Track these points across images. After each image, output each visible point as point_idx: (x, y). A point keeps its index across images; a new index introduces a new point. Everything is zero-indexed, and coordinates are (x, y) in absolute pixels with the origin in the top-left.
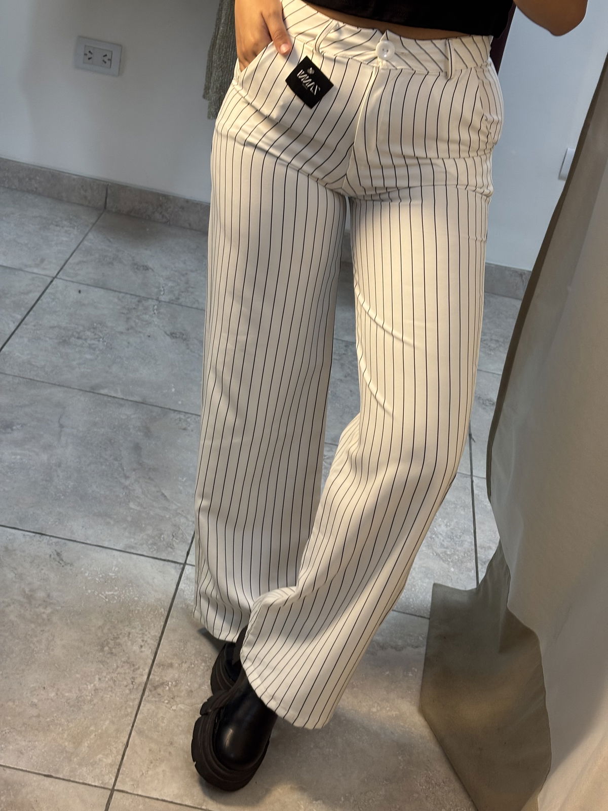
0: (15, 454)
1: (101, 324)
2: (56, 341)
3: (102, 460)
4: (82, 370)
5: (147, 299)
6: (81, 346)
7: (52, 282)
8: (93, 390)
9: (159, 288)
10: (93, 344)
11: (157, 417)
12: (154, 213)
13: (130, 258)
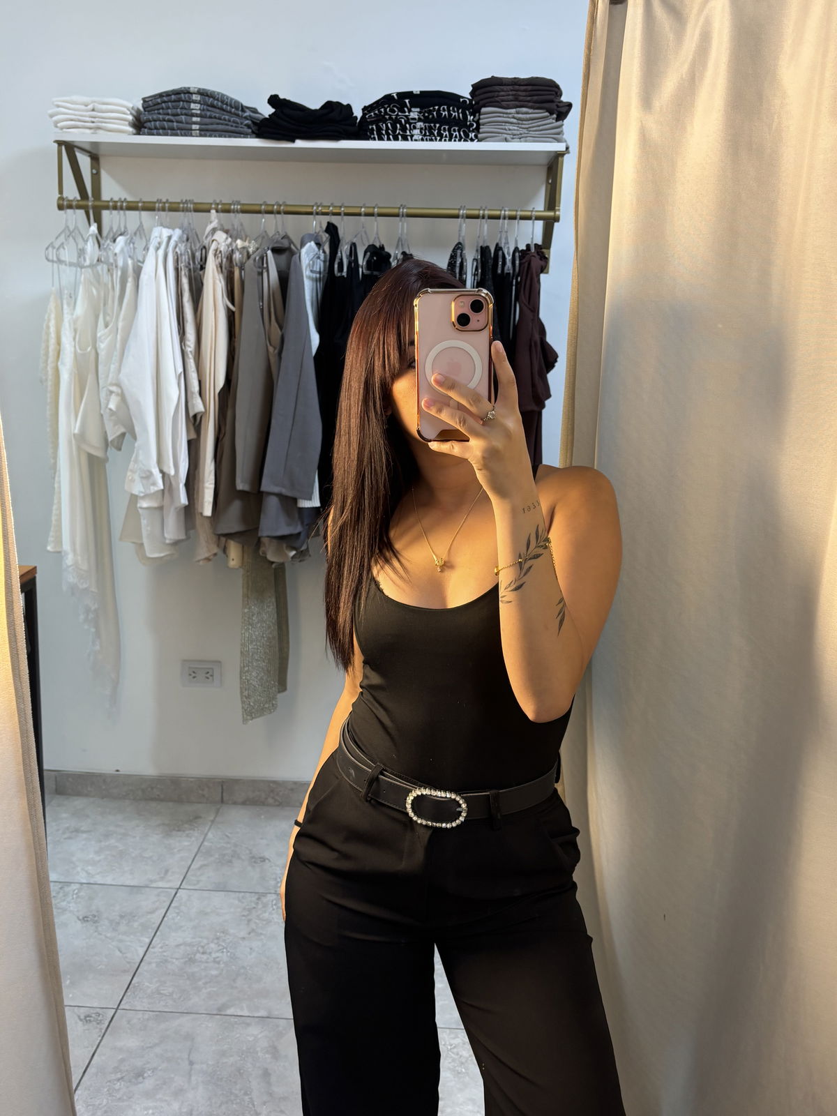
0: (147, 1109)
1: (223, 932)
2: (182, 961)
3: (233, 1098)
4: (209, 990)
5: (264, 894)
6: (207, 962)
7: (176, 894)
8: (220, 1012)
9: (276, 879)
10: (218, 957)
11: (284, 1032)
12: (266, 799)
13: (248, 852)
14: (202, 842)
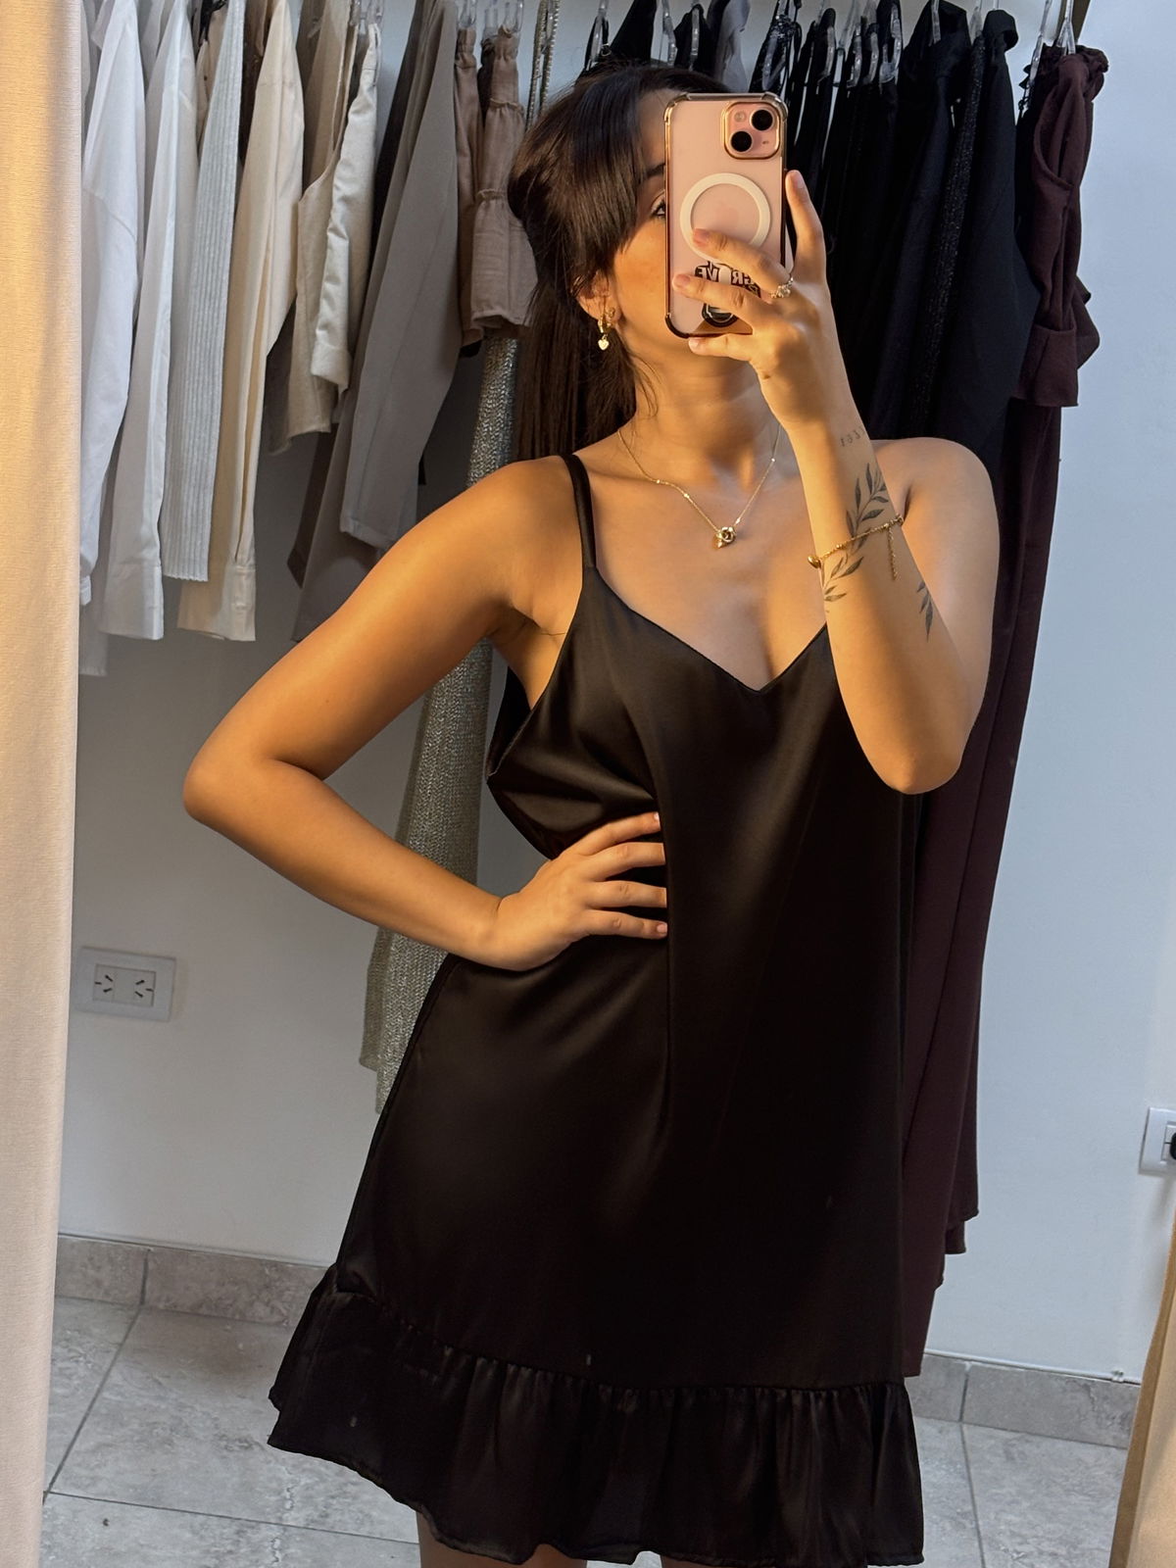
5: (255, 1524)
9: (279, 1494)
12: (251, 1304)
13: (208, 1423)
14: (99, 1391)
